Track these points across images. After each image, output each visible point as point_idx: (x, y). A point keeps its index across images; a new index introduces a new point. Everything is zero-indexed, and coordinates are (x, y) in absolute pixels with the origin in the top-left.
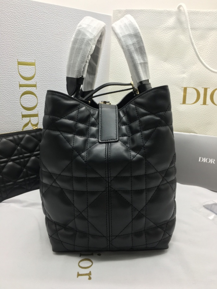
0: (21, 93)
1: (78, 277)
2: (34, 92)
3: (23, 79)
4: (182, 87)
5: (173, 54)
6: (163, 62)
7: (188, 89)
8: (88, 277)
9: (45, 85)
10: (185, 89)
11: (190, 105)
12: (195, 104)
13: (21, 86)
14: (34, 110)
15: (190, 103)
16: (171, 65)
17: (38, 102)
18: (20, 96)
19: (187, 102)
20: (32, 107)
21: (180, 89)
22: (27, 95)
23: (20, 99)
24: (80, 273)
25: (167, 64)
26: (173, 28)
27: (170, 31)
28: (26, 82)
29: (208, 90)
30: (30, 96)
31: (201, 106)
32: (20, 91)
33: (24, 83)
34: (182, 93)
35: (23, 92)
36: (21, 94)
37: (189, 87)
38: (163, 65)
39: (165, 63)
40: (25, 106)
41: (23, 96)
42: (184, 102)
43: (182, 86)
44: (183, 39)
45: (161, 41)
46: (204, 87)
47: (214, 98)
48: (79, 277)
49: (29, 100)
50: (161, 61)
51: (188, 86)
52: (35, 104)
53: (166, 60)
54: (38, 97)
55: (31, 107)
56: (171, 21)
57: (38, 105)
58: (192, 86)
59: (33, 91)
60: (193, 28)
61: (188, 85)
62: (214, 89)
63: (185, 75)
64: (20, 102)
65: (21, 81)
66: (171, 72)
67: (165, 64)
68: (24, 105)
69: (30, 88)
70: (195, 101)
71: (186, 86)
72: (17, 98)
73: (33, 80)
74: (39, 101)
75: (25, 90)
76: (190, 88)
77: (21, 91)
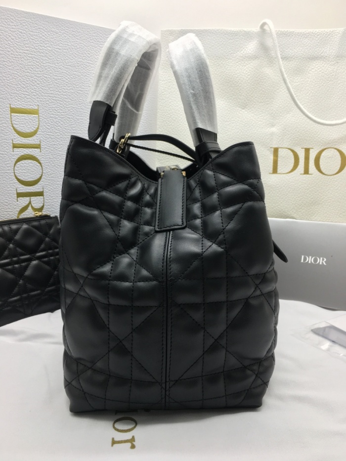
0: (16, 157)
1: (112, 446)
2: (37, 157)
3: (19, 135)
4: (271, 148)
5: (256, 97)
6: (240, 109)
7: (280, 150)
8: (129, 445)
9: (55, 145)
10: (276, 151)
11: (285, 175)
12: (292, 173)
13: (15, 146)
14: (36, 185)
15: (284, 172)
16: (253, 114)
17: (42, 172)
18: (14, 162)
19: (279, 170)
20: (34, 180)
21: (268, 150)
22: (26, 161)
23: (14, 167)
24: (116, 439)
25: (246, 112)
26: (255, 57)
27: (249, 62)
28: (24, 141)
29: (311, 151)
30: (31, 163)
31: (301, 176)
32: (13, 155)
33: (21, 141)
34: (272, 157)
35: (19, 156)
36: (15, 160)
37: (282, 147)
38: (240, 115)
39: (243, 110)
40: (22, 179)
41: (18, 163)
42: (275, 171)
43: (271, 146)
44: (270, 74)
45: (237, 77)
46: (305, 147)
47: (320, 164)
48: (115, 445)
49: (29, 170)
50: (238, 108)
51: (280, 146)
52: (38, 176)
53: (244, 106)
54: (43, 165)
55: (32, 180)
56: (251, 47)
57: (43, 177)
58: (286, 146)
59: (35, 155)
60: (285, 58)
61: (280, 144)
62: (320, 149)
63: (274, 129)
64: (14, 173)
65: (15, 139)
66: (252, 125)
67: (243, 112)
68: (20, 176)
69: (31, 150)
70: (291, 168)
71: (276, 146)
72: (9, 166)
73: (34, 137)
74: (44, 171)
75: (22, 152)
76: (284, 149)
77: (16, 154)
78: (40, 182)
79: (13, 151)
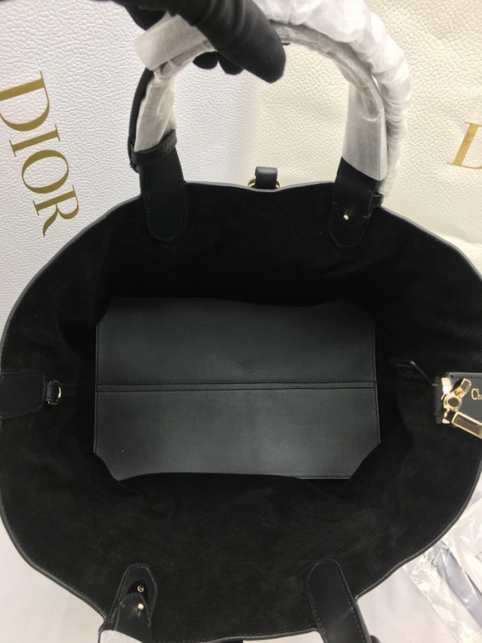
0: (22, 162)
2: (56, 149)
3: (18, 130)
4: (465, 123)
7: (479, 129)
10: (472, 130)
11: (472, 170)
13: (16, 148)
17: (68, 167)
18: (21, 169)
19: (466, 162)
20: (57, 181)
22: (38, 163)
23: (22, 176)
25: (443, 47)
28: (30, 135)
30: (49, 161)
32: (17, 161)
34: (461, 139)
35: (26, 159)
36: (22, 166)
41: (28, 168)
42: (459, 160)
49: (46, 171)
54: (67, 157)
57: (70, 173)
65: (13, 138)
66: (447, 75)
67: (438, 45)
68: (34, 184)
71: (476, 122)
72: (15, 178)
75: (30, 152)
77: (21, 158)
78: (68, 181)
79: (15, 156)
